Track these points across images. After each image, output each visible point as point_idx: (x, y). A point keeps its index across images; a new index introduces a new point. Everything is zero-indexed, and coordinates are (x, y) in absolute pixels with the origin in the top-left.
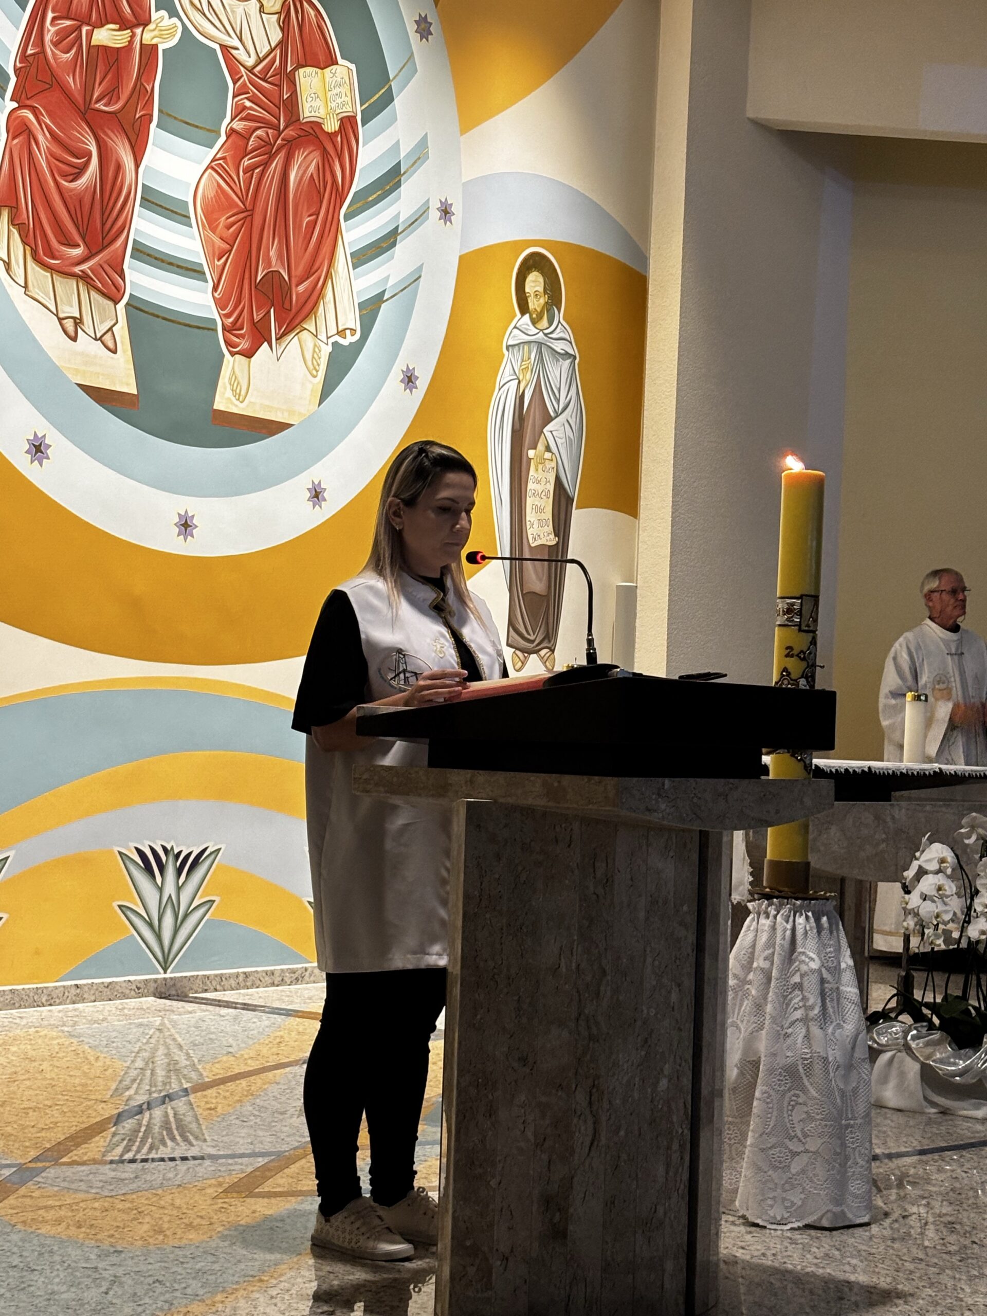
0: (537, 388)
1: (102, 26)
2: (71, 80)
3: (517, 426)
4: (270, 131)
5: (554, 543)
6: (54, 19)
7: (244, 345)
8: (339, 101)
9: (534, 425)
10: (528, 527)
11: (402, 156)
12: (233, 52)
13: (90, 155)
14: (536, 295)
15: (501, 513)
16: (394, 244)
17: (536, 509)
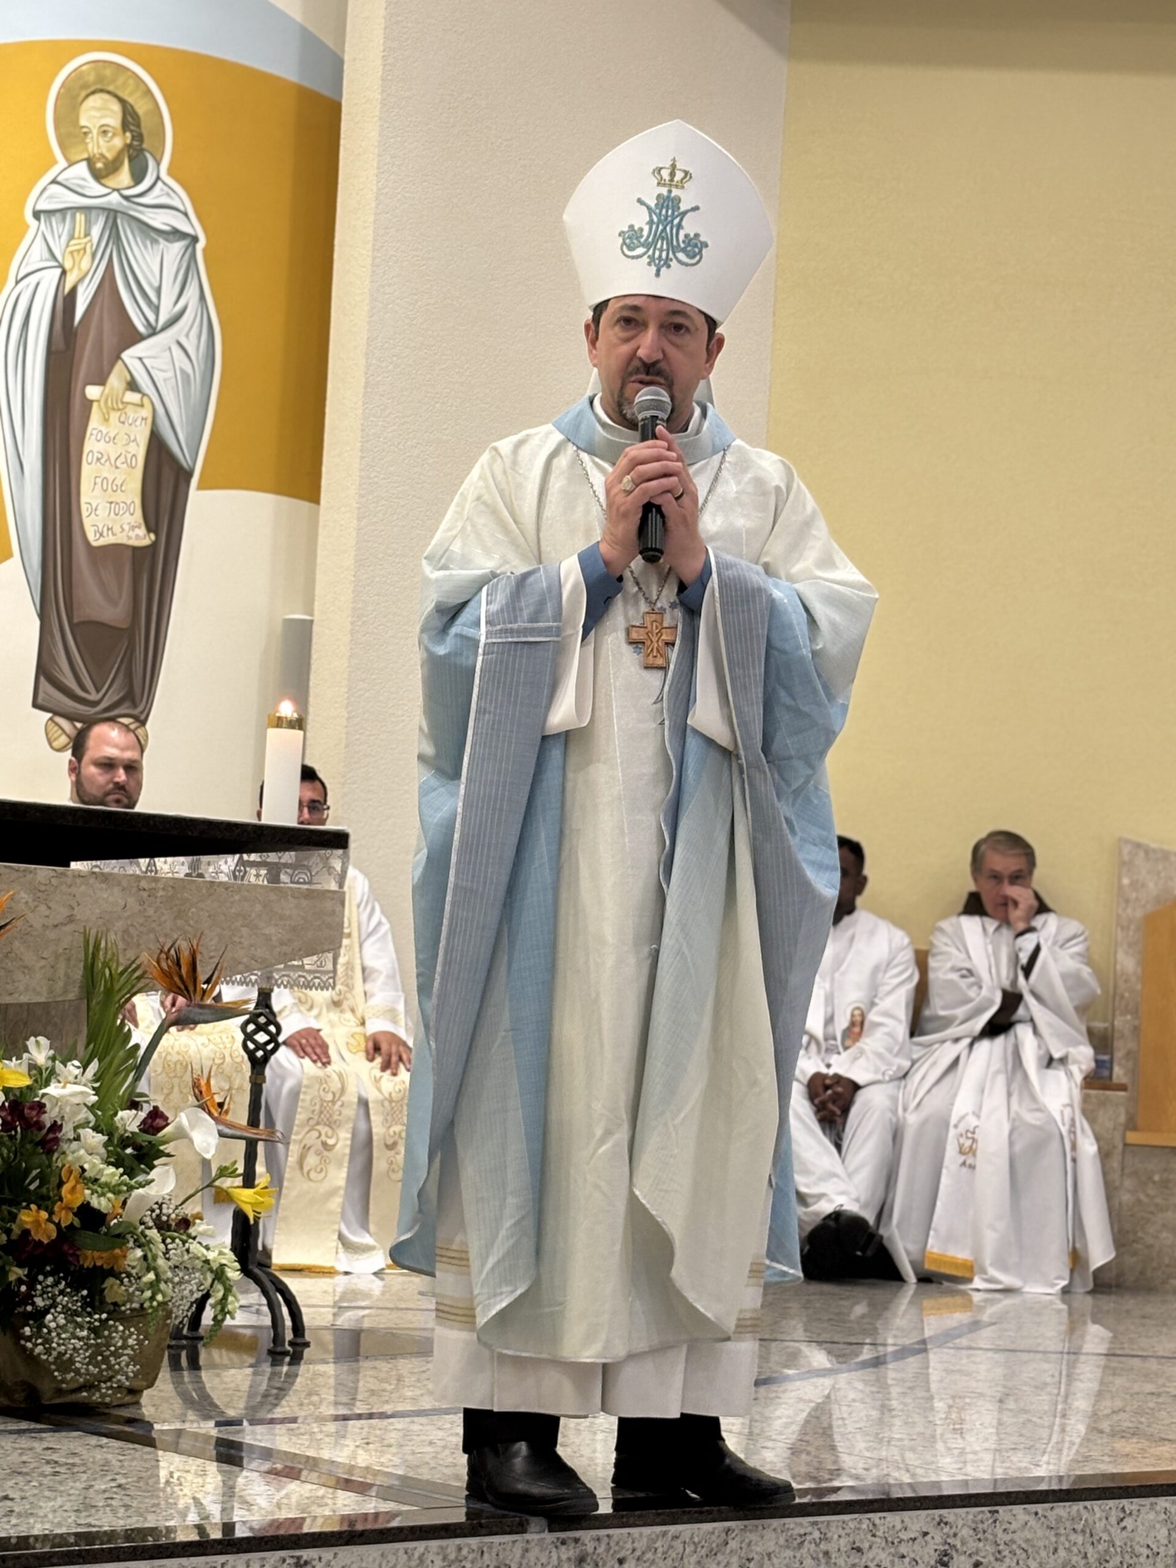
0: (107, 284)
3: (60, 344)
5: (146, 542)
9: (99, 343)
10: (84, 514)
14: (105, 132)
15: (22, 487)
17: (106, 485)
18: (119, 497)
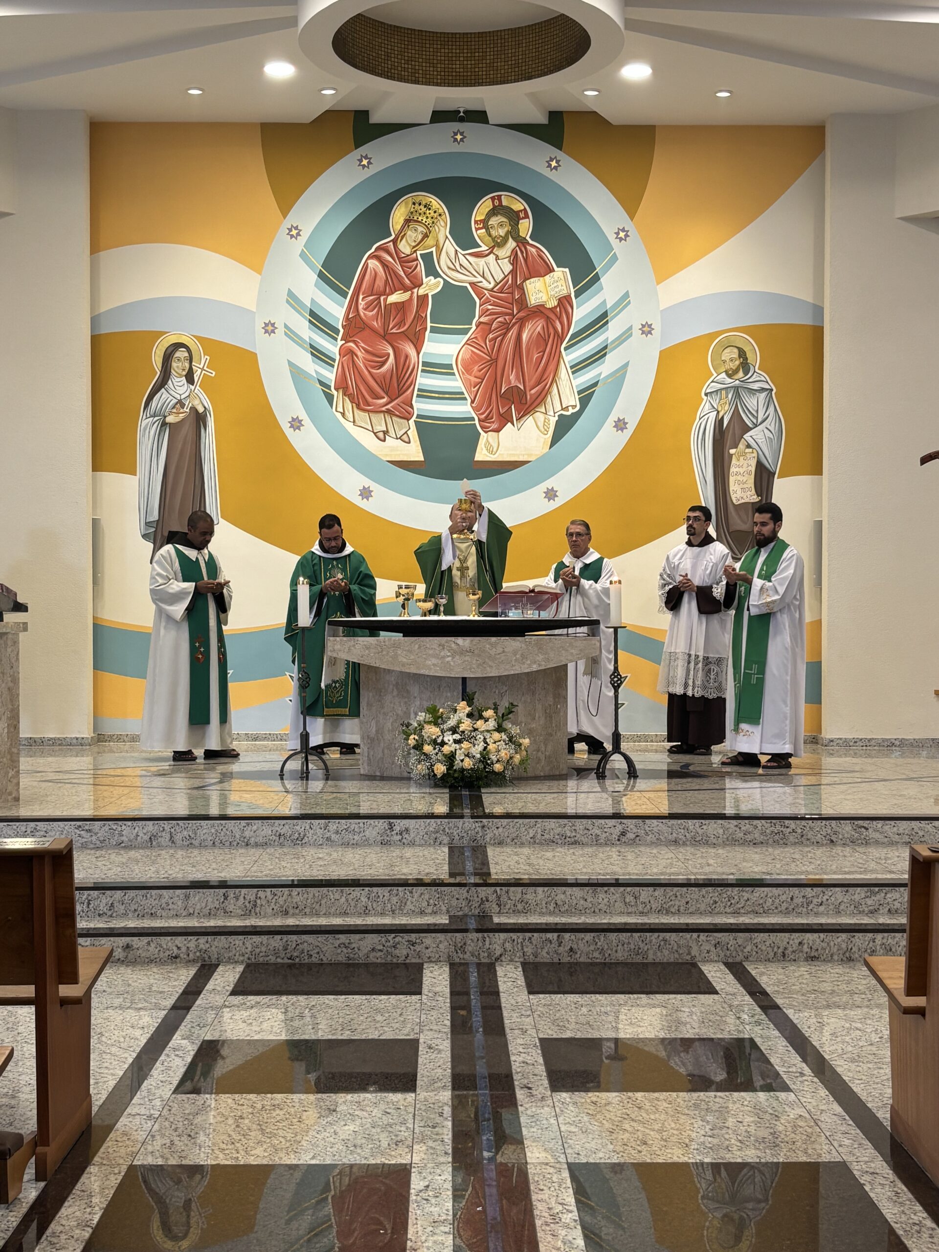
0: (736, 413)
1: (393, 293)
2: (375, 324)
3: (718, 437)
4: (507, 317)
5: (757, 500)
6: (363, 298)
7: (494, 426)
8: (557, 290)
9: (734, 434)
10: (732, 494)
11: (608, 307)
12: (479, 284)
13: (389, 355)
14: (732, 360)
15: (706, 488)
16: (605, 355)
17: (739, 482)
18: (745, 486)
